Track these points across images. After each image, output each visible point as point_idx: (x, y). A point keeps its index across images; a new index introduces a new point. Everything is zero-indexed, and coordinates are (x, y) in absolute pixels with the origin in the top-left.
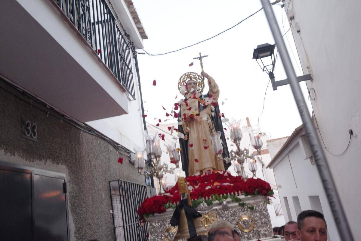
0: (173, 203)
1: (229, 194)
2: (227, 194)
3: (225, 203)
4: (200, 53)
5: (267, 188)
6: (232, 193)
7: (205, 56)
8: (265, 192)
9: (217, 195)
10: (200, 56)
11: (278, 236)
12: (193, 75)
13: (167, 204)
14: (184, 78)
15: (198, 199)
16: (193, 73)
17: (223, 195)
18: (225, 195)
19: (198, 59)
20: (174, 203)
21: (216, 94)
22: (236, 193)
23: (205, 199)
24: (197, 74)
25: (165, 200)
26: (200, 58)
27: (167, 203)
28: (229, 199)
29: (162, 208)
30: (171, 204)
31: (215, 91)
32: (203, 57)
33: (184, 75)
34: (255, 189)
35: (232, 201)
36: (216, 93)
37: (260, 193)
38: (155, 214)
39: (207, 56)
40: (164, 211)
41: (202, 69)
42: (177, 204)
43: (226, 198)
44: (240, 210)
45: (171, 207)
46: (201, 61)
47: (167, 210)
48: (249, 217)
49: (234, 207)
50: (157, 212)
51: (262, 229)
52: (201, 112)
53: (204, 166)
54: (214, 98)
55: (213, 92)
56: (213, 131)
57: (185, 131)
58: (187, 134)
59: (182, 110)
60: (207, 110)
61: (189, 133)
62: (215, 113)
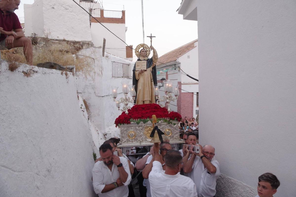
0: (134, 119)
1: (162, 118)
2: (161, 118)
3: (160, 122)
4: (151, 34)
7: (154, 37)
8: (179, 119)
10: (151, 36)
12: (145, 46)
13: (131, 120)
14: (139, 47)
15: (147, 119)
16: (145, 44)
17: (159, 118)
18: (160, 118)
19: (150, 37)
20: (135, 119)
21: (156, 60)
22: (167, 118)
23: (150, 119)
24: (147, 45)
25: (130, 118)
26: (151, 37)
27: (130, 119)
28: (162, 121)
29: (129, 122)
30: (133, 120)
31: (156, 58)
32: (153, 37)
33: (140, 45)
34: (175, 118)
35: (164, 122)
37: (177, 120)
38: (125, 124)
39: (155, 37)
40: (130, 123)
41: (151, 44)
42: (136, 120)
43: (160, 120)
44: (166, 126)
45: (133, 121)
46: (151, 39)
47: (131, 123)
48: (170, 130)
49: (164, 125)
50: (126, 123)
51: (175, 136)
52: (147, 69)
53: (146, 99)
54: (155, 61)
55: (155, 58)
56: (152, 80)
57: (137, 78)
58: (138, 80)
59: (136, 65)
60: (150, 69)
61: (138, 79)
62: (154, 70)
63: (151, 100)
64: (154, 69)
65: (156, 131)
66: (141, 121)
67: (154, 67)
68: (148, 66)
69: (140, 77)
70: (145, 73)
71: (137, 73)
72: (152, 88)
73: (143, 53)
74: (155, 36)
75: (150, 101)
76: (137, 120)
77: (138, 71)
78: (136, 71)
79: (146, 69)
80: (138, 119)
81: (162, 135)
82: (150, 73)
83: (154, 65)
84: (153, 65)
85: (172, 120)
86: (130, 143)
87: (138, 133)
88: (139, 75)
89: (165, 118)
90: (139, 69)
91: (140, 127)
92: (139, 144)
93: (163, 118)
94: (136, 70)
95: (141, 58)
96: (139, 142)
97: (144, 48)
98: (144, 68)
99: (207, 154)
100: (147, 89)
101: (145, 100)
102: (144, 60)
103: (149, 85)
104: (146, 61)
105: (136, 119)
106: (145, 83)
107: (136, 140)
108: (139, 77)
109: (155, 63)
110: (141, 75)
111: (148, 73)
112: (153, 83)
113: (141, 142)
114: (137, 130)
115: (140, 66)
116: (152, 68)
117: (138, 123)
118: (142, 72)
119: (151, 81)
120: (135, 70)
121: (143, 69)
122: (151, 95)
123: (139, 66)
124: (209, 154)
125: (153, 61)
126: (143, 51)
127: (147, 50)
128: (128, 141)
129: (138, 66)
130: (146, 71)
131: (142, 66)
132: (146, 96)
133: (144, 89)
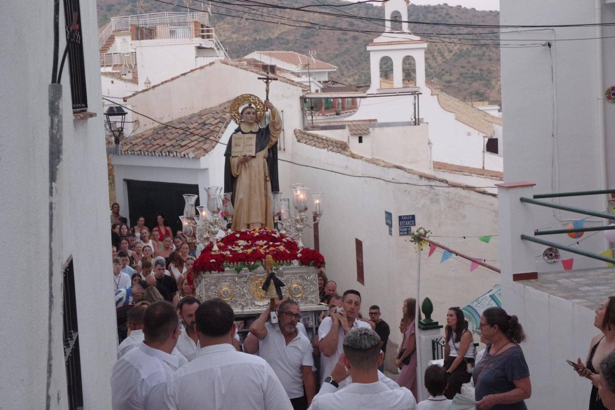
0: (230, 263)
1: (285, 261)
2: (283, 261)
3: (281, 269)
4: (268, 73)
5: (321, 261)
6: (288, 261)
8: (319, 264)
10: (268, 77)
11: (323, 303)
12: (253, 99)
13: (225, 264)
14: (241, 100)
15: (255, 262)
16: (253, 95)
17: (280, 261)
18: (281, 261)
19: (265, 80)
20: (232, 263)
21: (278, 132)
23: (262, 263)
24: (258, 98)
25: (222, 260)
26: (267, 80)
27: (223, 262)
28: (284, 266)
29: (221, 267)
30: (228, 263)
31: (278, 127)
34: (310, 261)
36: (278, 130)
37: (314, 265)
38: (213, 272)
40: (223, 270)
42: (234, 264)
43: (282, 265)
44: (293, 277)
45: (229, 266)
46: (268, 86)
47: (225, 269)
48: (301, 285)
49: (288, 274)
50: (215, 270)
51: (310, 296)
52: (257, 154)
53: (253, 220)
54: (275, 135)
55: (275, 128)
56: (268, 179)
57: (234, 172)
58: (235, 176)
59: (233, 144)
60: (264, 152)
61: (238, 176)
62: (271, 154)
63: (264, 223)
64: (273, 151)
65: (272, 281)
66: (245, 266)
67: (272, 148)
68: (259, 148)
69: (241, 170)
70: (254, 162)
71: (235, 161)
72: (266, 196)
73: (248, 116)
75: (262, 224)
76: (237, 264)
77: (237, 158)
78: (233, 157)
79: (254, 155)
80: (239, 263)
81: (282, 288)
82: (264, 161)
83: (271, 143)
85: (305, 265)
87: (237, 290)
88: (238, 166)
89: (292, 261)
90: (238, 152)
91: (242, 277)
92: (240, 310)
93: (286, 260)
94: (233, 154)
95: (245, 128)
96: (241, 307)
97: (250, 105)
98: (251, 151)
100: (258, 199)
101: (251, 222)
102: (251, 132)
103: (260, 189)
104: (255, 135)
105: (235, 263)
106: (253, 185)
107: (233, 303)
108: (239, 172)
109: (274, 140)
110: (243, 167)
111: (260, 163)
112: (269, 184)
113: (243, 307)
114: (236, 283)
115: (242, 145)
116: (269, 149)
117: (238, 270)
118: (245, 160)
119: (266, 180)
120: (231, 155)
121: (248, 154)
122: (264, 211)
123: (239, 145)
125: (270, 134)
126: (249, 113)
127: (258, 107)
129: (236, 145)
130: (254, 157)
131: (247, 145)
132: (253, 213)
133: (250, 199)
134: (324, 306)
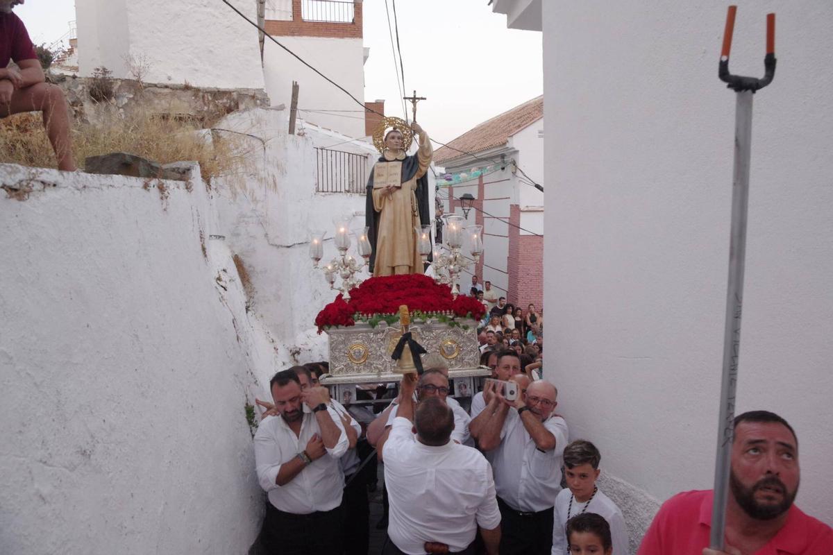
0: (363, 314)
1: (434, 312)
2: (432, 311)
3: (429, 322)
4: (415, 92)
5: (481, 311)
6: (439, 312)
7: (422, 99)
8: (478, 315)
9: (419, 312)
10: (415, 96)
11: (484, 366)
12: (399, 123)
13: (356, 315)
14: (385, 125)
15: (395, 314)
16: (398, 119)
17: (427, 313)
18: (430, 312)
19: (411, 100)
20: (365, 315)
21: (428, 160)
22: (448, 311)
24: (404, 121)
25: (353, 310)
26: (414, 100)
27: (354, 314)
28: (434, 319)
29: (350, 320)
30: (361, 315)
31: (428, 155)
32: (418, 99)
34: (467, 312)
35: (440, 322)
36: (428, 157)
37: (472, 316)
38: (340, 326)
39: (425, 99)
40: (353, 324)
41: (414, 118)
42: (368, 316)
43: (430, 317)
44: (444, 333)
45: (361, 319)
46: (415, 106)
47: (356, 323)
48: (455, 343)
49: (439, 328)
50: (343, 325)
51: (467, 357)
52: (404, 184)
53: (398, 262)
54: (424, 164)
55: (424, 156)
56: (416, 213)
57: (377, 207)
58: (378, 211)
59: (375, 175)
60: (412, 183)
61: (381, 211)
62: (421, 186)
63: (412, 265)
64: (422, 181)
65: (407, 345)
66: (382, 318)
67: (422, 178)
68: (406, 177)
69: (384, 204)
70: (399, 194)
71: (376, 194)
72: (414, 234)
73: (393, 141)
74: (423, 97)
75: (410, 267)
76: (372, 316)
77: (379, 191)
78: (375, 189)
79: (399, 185)
80: (374, 315)
81: (422, 356)
82: (411, 194)
83: (421, 174)
84: (419, 172)
85: (461, 317)
86: (355, 373)
87: (373, 349)
88: (381, 199)
89: (443, 311)
90: (381, 183)
91: (378, 333)
92: (376, 376)
93: (436, 311)
94: (375, 186)
95: (389, 156)
96: (377, 371)
97: (394, 129)
98: (396, 181)
99: (534, 403)
100: (403, 236)
101: (396, 264)
102: (396, 160)
103: (406, 225)
104: (401, 163)
105: (370, 315)
106: (398, 221)
107: (367, 366)
108: (382, 206)
109: (423, 169)
110: (387, 199)
111: (406, 195)
112: (418, 220)
113: (379, 374)
114: (370, 341)
115: (385, 176)
116: (418, 181)
117: (373, 325)
118: (390, 191)
119: (414, 216)
120: (372, 187)
121: (392, 184)
122: (412, 252)
123: (382, 175)
124: (540, 403)
125: (419, 162)
126: (393, 138)
127: (405, 132)
128: (348, 368)
130: (399, 188)
131: (391, 175)
132: (399, 254)
133: (394, 237)
134: (485, 371)
